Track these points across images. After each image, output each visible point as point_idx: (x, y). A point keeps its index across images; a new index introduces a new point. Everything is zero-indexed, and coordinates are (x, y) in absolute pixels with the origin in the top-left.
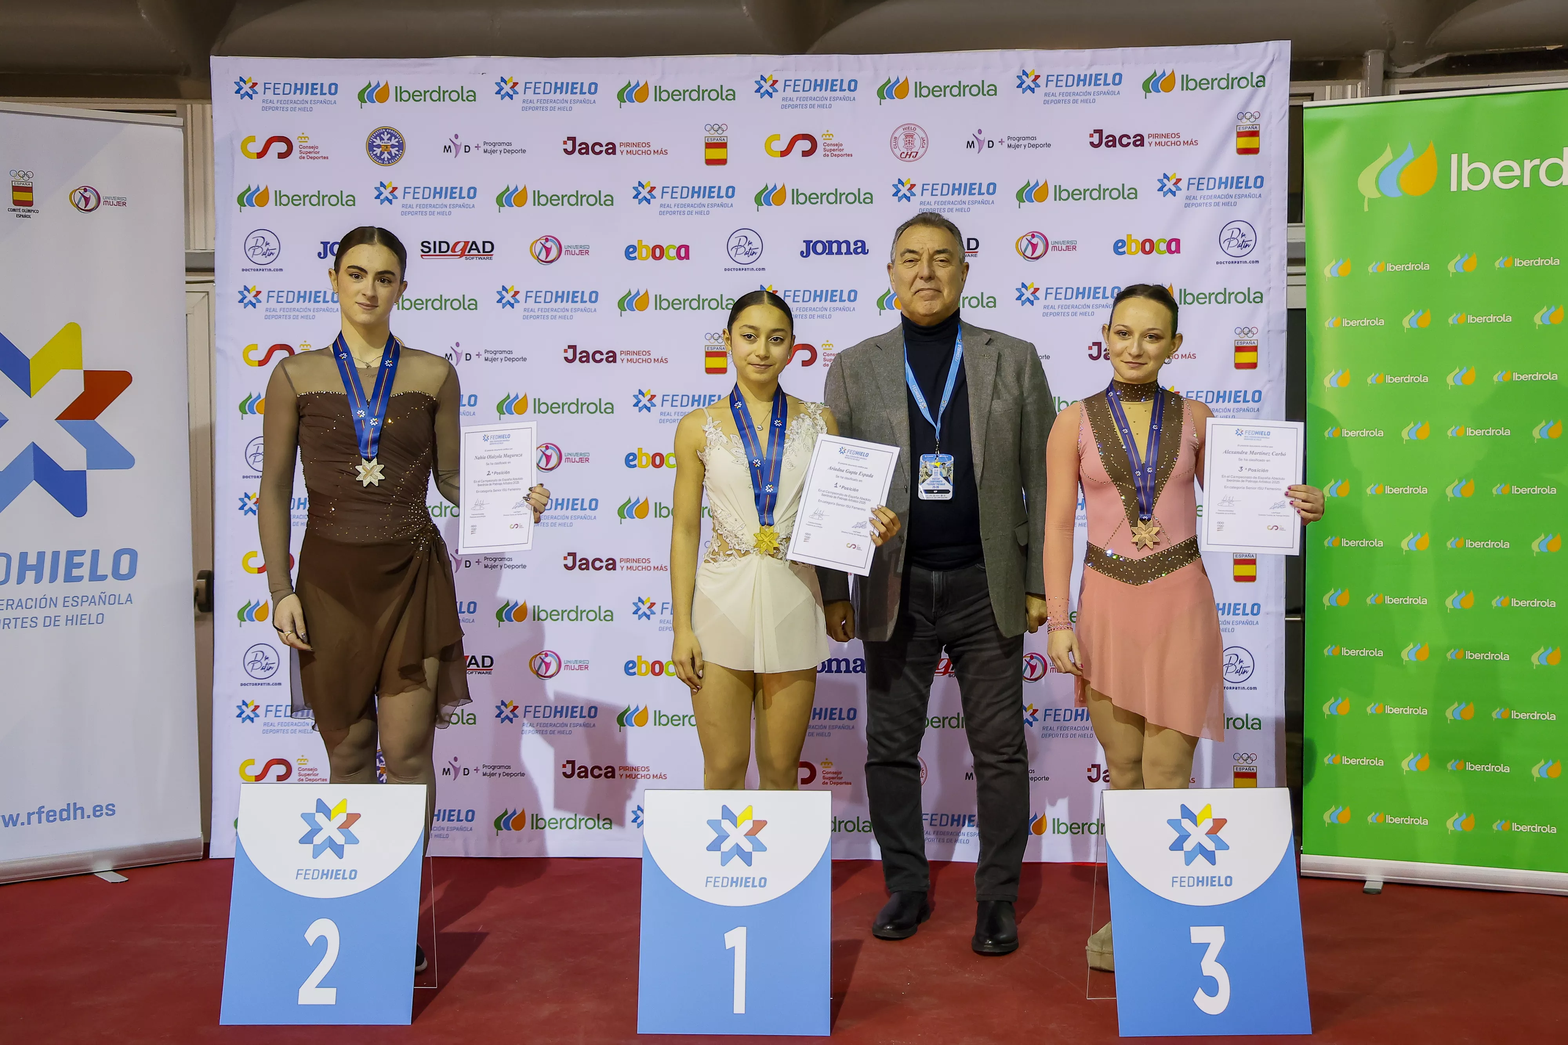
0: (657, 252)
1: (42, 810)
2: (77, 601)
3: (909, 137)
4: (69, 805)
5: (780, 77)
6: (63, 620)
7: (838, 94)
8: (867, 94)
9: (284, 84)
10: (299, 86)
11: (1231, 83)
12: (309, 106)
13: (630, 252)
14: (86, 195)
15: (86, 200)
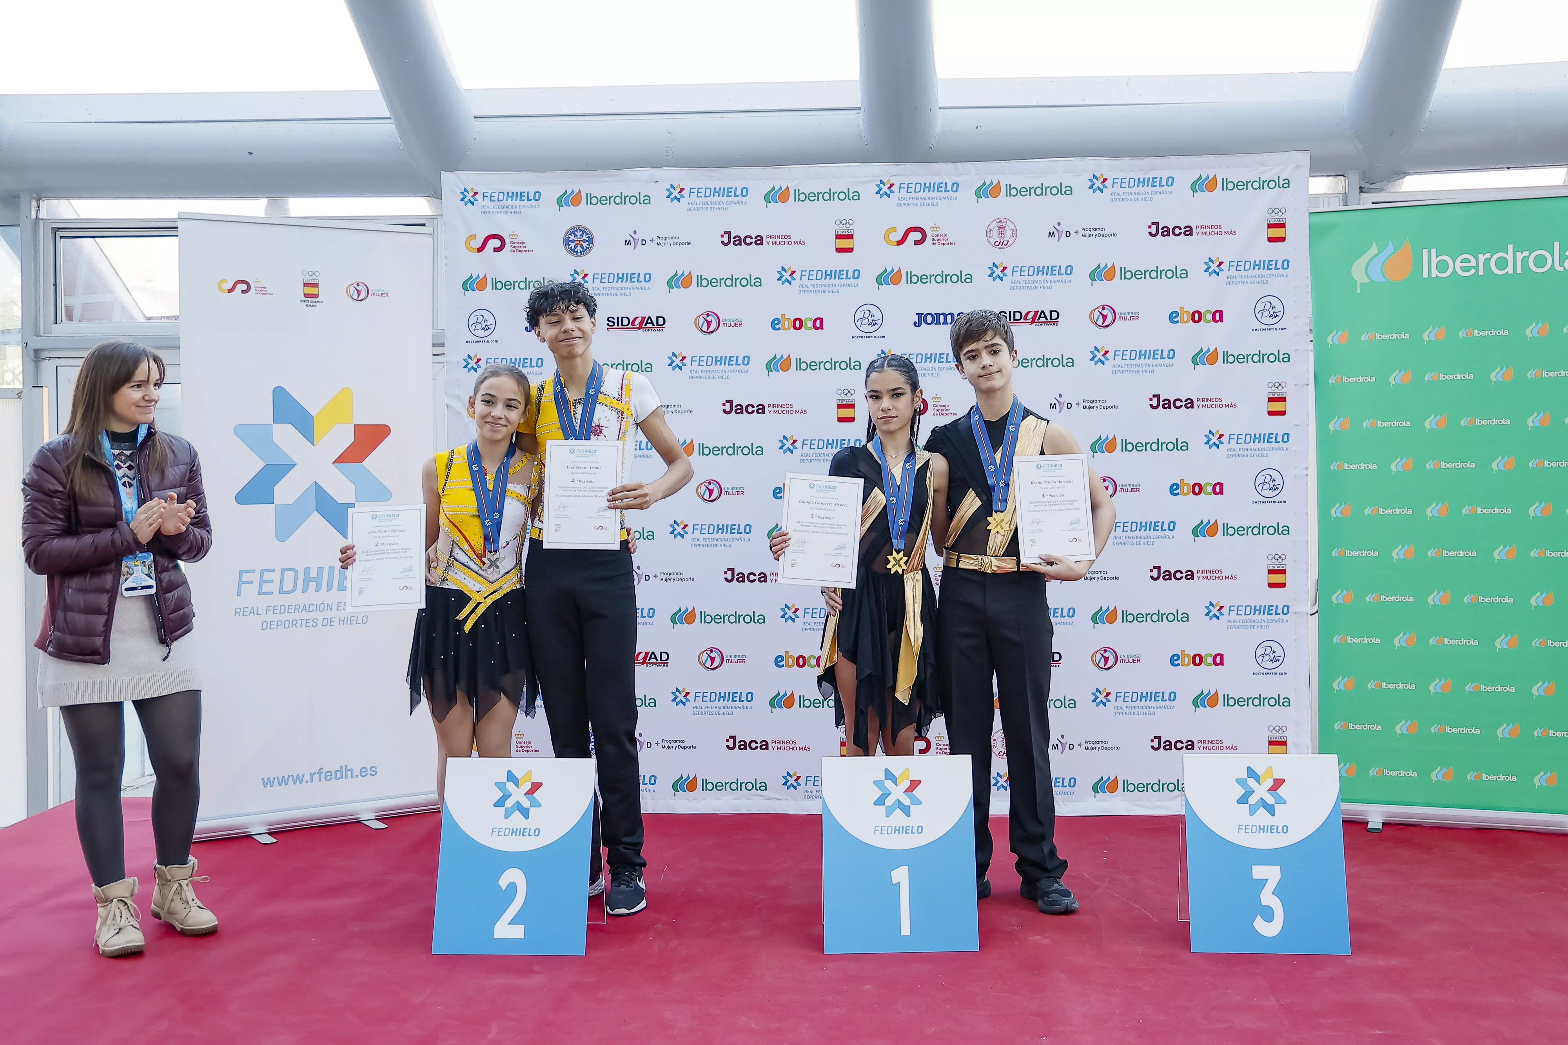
0: (798, 324)
1: (322, 771)
3: (1001, 229)
4: (341, 767)
5: (897, 181)
6: (336, 621)
7: (943, 194)
8: (967, 194)
9: (499, 193)
10: (510, 194)
11: (1262, 185)
12: (518, 210)
13: (775, 324)
14: (359, 288)
15: (359, 292)
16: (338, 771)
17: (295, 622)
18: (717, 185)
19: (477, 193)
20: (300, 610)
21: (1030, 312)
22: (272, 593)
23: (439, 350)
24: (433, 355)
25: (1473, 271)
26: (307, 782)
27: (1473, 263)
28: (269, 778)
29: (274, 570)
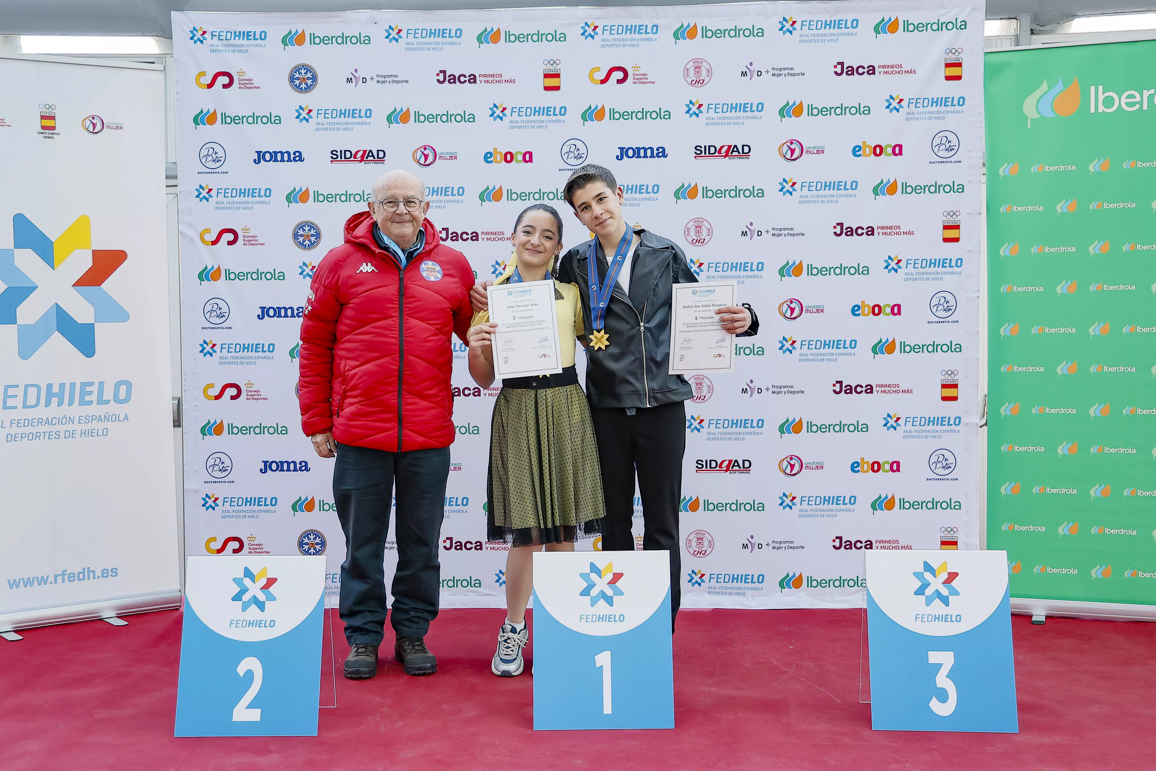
0: (509, 157)
1: (65, 573)
2: (89, 419)
3: (698, 68)
4: (84, 568)
5: (600, 24)
6: (78, 433)
7: (644, 36)
8: (666, 36)
9: (227, 32)
10: (237, 34)
11: (941, 26)
12: (245, 48)
13: (488, 157)
14: (94, 121)
15: (94, 125)
16: (80, 573)
17: (38, 435)
18: (433, 26)
19: (206, 32)
20: (43, 423)
21: (724, 146)
22: (16, 407)
23: (172, 182)
24: (167, 186)
25: (1138, 106)
26: (51, 583)
27: (1138, 99)
28: (14, 580)
29: (17, 386)
